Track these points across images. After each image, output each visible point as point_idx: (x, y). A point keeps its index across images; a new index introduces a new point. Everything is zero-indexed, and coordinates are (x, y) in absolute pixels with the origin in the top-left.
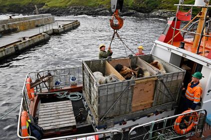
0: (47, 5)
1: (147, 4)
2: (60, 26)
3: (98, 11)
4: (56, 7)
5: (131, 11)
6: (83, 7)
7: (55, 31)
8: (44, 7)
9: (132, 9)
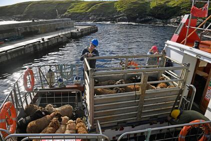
0: (68, 12)
1: (165, 11)
2: (78, 30)
3: (116, 18)
4: (77, 13)
5: (149, 18)
6: (102, 13)
7: (73, 34)
8: (66, 13)
9: (150, 16)
